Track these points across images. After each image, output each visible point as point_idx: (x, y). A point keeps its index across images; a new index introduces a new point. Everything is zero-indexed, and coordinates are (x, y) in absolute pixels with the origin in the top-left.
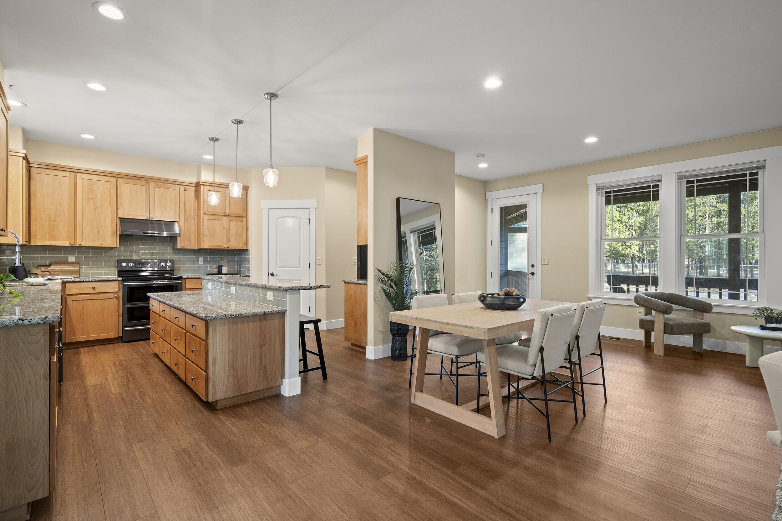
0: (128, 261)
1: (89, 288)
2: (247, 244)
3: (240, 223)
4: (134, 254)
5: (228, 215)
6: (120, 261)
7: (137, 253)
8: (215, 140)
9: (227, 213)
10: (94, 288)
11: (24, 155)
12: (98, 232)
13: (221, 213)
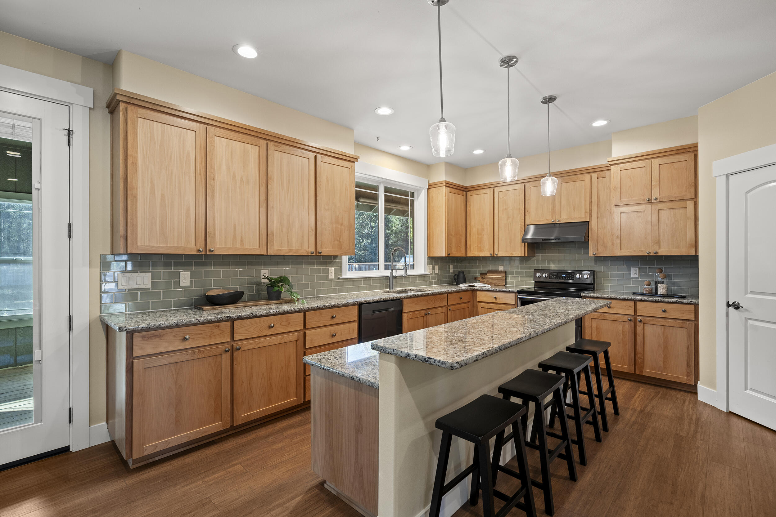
0: (542, 271)
1: (492, 297)
2: (696, 246)
3: (682, 210)
4: (551, 263)
5: (655, 201)
6: (536, 271)
7: (554, 262)
8: (550, 100)
9: (654, 198)
10: (495, 298)
11: (444, 184)
12: (510, 242)
13: (644, 200)
